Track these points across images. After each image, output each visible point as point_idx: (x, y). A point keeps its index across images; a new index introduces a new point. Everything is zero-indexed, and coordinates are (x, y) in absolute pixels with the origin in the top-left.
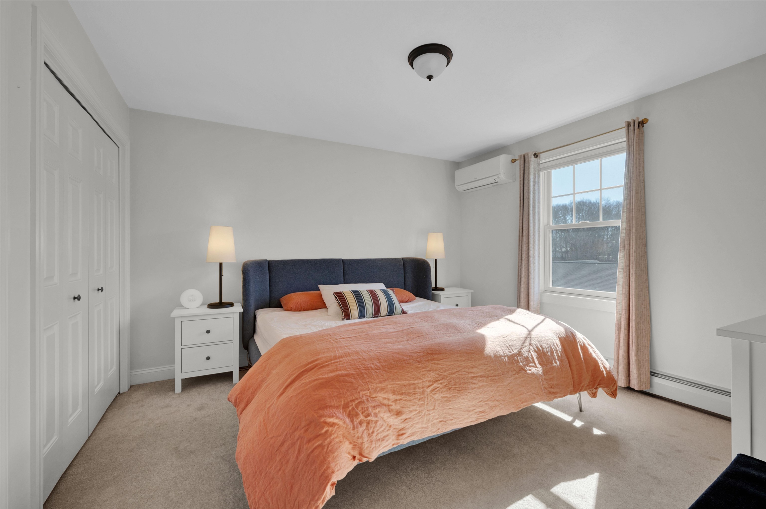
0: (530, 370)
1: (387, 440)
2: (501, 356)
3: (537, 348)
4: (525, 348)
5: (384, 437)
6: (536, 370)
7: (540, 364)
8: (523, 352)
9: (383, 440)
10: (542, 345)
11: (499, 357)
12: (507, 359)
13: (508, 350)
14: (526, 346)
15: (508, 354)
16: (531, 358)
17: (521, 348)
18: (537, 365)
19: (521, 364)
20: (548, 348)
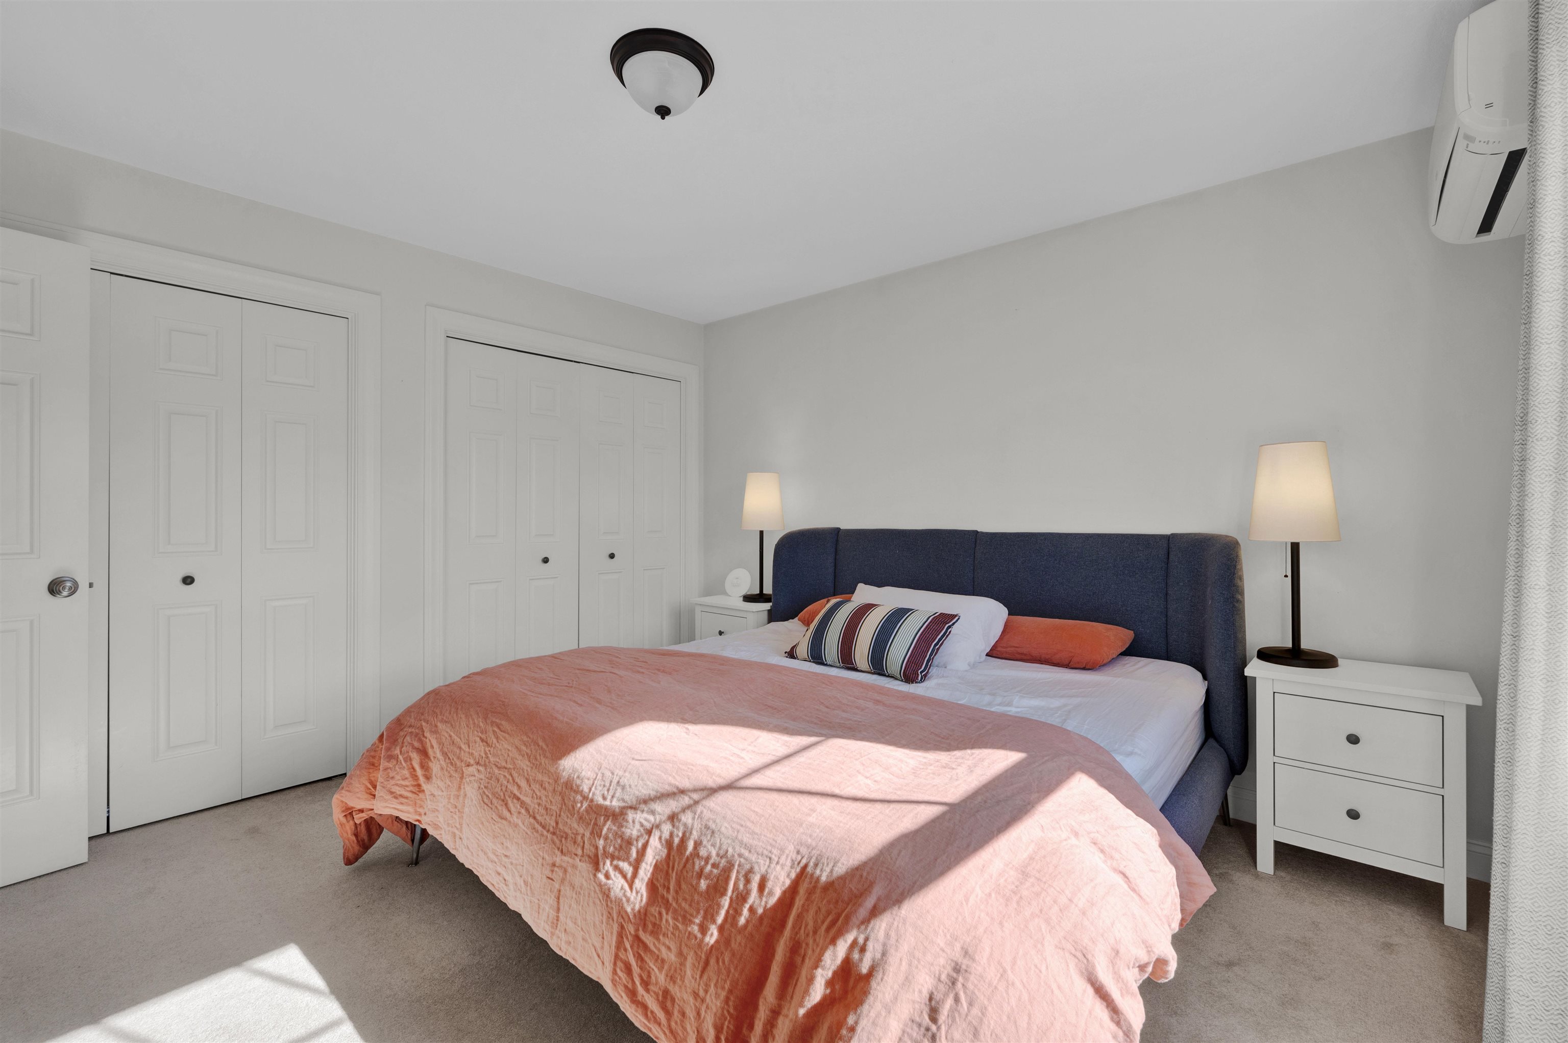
0: (607, 876)
1: (402, 804)
2: (578, 791)
3: (683, 841)
4: (645, 815)
5: (401, 796)
6: (622, 888)
7: (652, 886)
8: (631, 821)
9: (396, 798)
10: (705, 842)
11: (575, 791)
12: (584, 807)
13: (606, 789)
14: (653, 812)
15: (596, 798)
16: (638, 852)
17: (633, 808)
18: (637, 881)
19: (601, 843)
20: (714, 866)
